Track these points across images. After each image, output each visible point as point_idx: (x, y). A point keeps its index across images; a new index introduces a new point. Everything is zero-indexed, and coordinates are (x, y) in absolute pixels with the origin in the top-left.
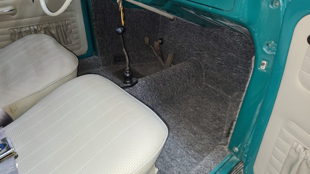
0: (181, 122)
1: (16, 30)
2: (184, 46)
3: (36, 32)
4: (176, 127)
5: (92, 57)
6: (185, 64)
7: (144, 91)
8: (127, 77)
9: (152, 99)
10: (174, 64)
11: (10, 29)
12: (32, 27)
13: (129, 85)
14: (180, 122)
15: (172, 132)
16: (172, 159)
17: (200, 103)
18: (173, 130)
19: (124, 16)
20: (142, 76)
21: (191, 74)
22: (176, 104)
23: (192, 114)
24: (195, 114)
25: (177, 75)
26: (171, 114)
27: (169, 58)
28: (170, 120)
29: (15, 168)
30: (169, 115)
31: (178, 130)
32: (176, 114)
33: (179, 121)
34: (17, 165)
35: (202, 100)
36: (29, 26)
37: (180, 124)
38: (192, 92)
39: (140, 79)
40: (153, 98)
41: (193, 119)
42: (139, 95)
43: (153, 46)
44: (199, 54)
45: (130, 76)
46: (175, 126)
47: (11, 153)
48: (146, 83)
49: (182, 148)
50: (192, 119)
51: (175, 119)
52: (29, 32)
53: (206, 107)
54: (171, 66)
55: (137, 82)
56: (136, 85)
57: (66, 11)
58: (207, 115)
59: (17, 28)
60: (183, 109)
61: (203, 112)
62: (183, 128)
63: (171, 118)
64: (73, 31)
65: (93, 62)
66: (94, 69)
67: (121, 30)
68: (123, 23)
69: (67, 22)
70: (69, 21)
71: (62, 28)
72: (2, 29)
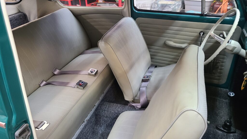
13: (225, 131)
39: (240, 132)
55: (234, 132)
56: (232, 134)
64: (219, 67)
65: (223, 93)
66: (221, 99)
67: (233, 94)
68: (242, 88)
69: (218, 61)
70: (220, 61)
71: (212, 63)
72: (178, 54)
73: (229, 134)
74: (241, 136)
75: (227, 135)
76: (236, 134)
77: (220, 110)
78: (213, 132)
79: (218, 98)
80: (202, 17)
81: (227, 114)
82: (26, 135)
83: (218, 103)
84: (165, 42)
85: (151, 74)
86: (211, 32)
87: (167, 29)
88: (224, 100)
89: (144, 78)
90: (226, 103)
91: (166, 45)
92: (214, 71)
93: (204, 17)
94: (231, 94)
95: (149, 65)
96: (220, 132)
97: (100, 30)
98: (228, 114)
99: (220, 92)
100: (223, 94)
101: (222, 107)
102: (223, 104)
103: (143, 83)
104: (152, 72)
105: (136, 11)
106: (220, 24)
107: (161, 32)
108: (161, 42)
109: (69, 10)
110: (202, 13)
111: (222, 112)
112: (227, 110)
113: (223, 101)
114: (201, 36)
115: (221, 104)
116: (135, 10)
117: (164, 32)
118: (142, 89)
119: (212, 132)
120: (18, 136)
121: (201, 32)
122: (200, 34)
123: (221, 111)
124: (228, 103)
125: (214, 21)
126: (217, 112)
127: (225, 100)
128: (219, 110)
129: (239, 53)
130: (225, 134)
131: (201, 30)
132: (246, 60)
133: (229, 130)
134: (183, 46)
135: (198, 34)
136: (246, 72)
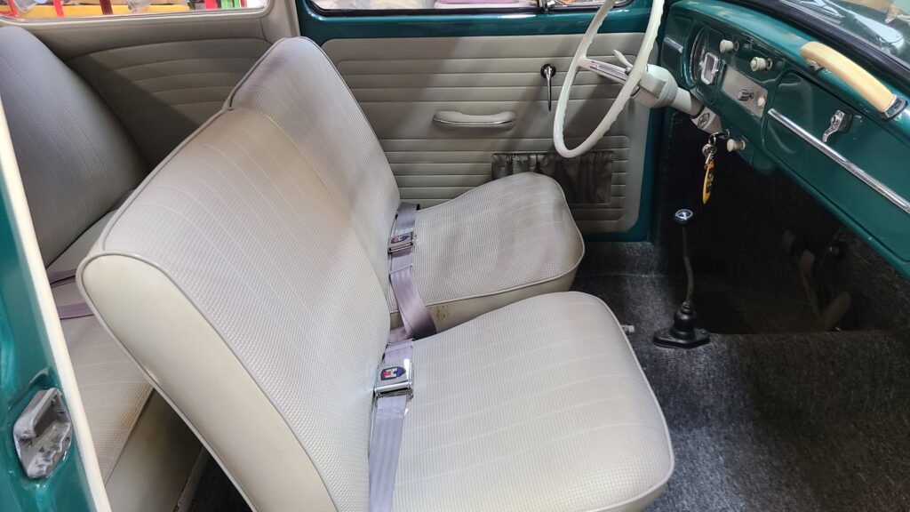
0: (788, 486)
1: (503, 157)
2: (897, 286)
4: (765, 494)
5: (639, 244)
6: (877, 337)
7: (715, 369)
8: (683, 321)
9: (732, 396)
10: (844, 328)
11: (495, 154)
12: (533, 157)
13: (681, 341)
14: (784, 487)
15: (748, 501)
17: (879, 465)
18: (754, 496)
20: (724, 331)
21: (886, 373)
22: (801, 437)
23: (833, 482)
24: (841, 486)
25: (833, 363)
26: (771, 455)
27: (838, 306)
28: (760, 468)
29: (402, 412)
30: (763, 455)
31: (767, 503)
32: (785, 461)
33: (783, 482)
34: (407, 410)
35: (889, 459)
36: (530, 155)
37: (783, 491)
38: (872, 425)
39: (719, 336)
40: (735, 396)
41: (830, 496)
42: (698, 373)
43: (801, 259)
45: (689, 320)
46: (764, 490)
47: (406, 388)
48: (729, 352)
50: (825, 496)
51: (775, 473)
52: (525, 167)
53: (893, 483)
54: (833, 329)
55: (704, 341)
56: (701, 348)
57: (607, 134)
58: (878, 506)
59: (507, 155)
60: (815, 459)
61: (871, 491)
62: (784, 506)
63: (764, 465)
64: (613, 178)
65: (638, 255)
66: (634, 273)
67: (687, 215)
68: (705, 196)
69: (605, 157)
70: (611, 155)
71: (591, 167)
72: (482, 152)
73: (694, 349)
74: (725, 347)
75: (688, 353)
76: (711, 344)
77: (641, 304)
78: (651, 355)
79: (628, 274)
80: (542, 16)
81: (664, 312)
82: (57, 439)
83: (629, 287)
84: (435, 116)
85: (412, 229)
86: (581, 58)
87: (437, 70)
88: (643, 276)
89: (393, 242)
90: (654, 283)
91: (441, 129)
92: (599, 192)
93: (548, 16)
94: (684, 214)
95: (397, 205)
96: (668, 351)
97: (177, 107)
98: (666, 311)
99: (628, 253)
100: (637, 257)
101: (644, 295)
102: (645, 287)
103: (394, 259)
104: (412, 223)
105: (321, 18)
106: (598, 32)
107: (418, 83)
108: (421, 120)
109: (34, 34)
110: (541, 5)
111: (648, 310)
112: (660, 300)
113: (643, 279)
114: (548, 79)
115: (639, 289)
116: (313, 15)
117: (427, 84)
118: (400, 277)
119: (647, 357)
120: (33, 434)
121: (546, 66)
122: (544, 75)
123: (645, 308)
124: (657, 282)
125: (581, 28)
126: (636, 312)
127: (647, 273)
128: (640, 307)
129: (672, 102)
130: (685, 352)
131: (545, 60)
132: (695, 121)
133: (690, 336)
134: (498, 120)
135: (536, 75)
136: (708, 145)
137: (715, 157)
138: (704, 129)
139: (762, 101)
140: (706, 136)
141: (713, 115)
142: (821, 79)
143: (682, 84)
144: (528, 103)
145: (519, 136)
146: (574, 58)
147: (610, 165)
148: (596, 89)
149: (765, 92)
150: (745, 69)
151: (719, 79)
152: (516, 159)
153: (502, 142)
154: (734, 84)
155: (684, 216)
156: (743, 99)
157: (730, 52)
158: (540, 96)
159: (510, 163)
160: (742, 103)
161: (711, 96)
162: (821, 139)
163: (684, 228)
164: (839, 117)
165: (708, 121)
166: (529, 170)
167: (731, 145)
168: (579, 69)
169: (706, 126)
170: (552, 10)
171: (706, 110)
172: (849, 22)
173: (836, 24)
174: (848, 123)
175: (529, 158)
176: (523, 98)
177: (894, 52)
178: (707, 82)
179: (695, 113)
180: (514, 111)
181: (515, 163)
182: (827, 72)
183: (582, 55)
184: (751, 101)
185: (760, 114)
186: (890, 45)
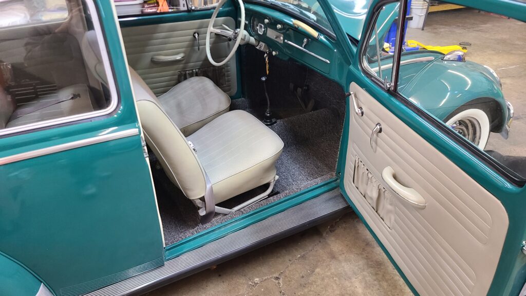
1: (182, 72)
3: (197, 75)
5: (240, 99)
6: (323, 111)
7: (281, 130)
8: (268, 116)
10: (314, 111)
11: (179, 71)
12: (194, 70)
16: (294, 181)
19: (269, 67)
20: (280, 118)
21: (328, 121)
22: (309, 145)
25: (314, 121)
26: (302, 152)
27: (311, 105)
32: (306, 153)
33: (308, 158)
36: (192, 70)
38: (327, 138)
39: (279, 120)
43: (297, 92)
44: (338, 102)
45: (270, 116)
46: (303, 161)
48: (284, 124)
49: (304, 175)
51: (305, 157)
52: (192, 75)
54: (311, 111)
55: (276, 122)
56: (276, 124)
59: (184, 71)
60: (314, 150)
63: (301, 155)
64: (226, 75)
65: (241, 103)
68: (268, 72)
71: (217, 72)
72: (173, 72)
73: (273, 125)
76: (278, 123)
80: (190, 13)
84: (152, 58)
86: (211, 29)
91: (155, 63)
92: (221, 81)
93: (193, 13)
99: (237, 103)
106: (216, 17)
107: (143, 45)
108: (146, 61)
110: (189, 9)
114: (197, 38)
121: (195, 33)
122: (194, 37)
125: (209, 16)
130: (270, 126)
131: (194, 30)
132: (258, 48)
133: (271, 121)
134: (179, 57)
135: (191, 37)
136: (266, 55)
137: (268, 58)
138: (262, 50)
139: (282, 38)
140: (264, 53)
141: (264, 44)
142: (298, 30)
143: (251, 35)
144: (189, 49)
145: (187, 63)
146: (208, 28)
147: (224, 70)
148: (215, 40)
149: (282, 35)
150: (275, 29)
151: (265, 33)
152: (188, 72)
153: (181, 66)
154: (271, 34)
155: (264, 79)
156: (276, 38)
157: (268, 23)
158: (194, 44)
159: (185, 74)
160: (276, 40)
161: (263, 38)
162: (302, 47)
163: (264, 83)
164: (305, 40)
165: (262, 46)
166: (193, 76)
167: (274, 53)
168: (211, 33)
169: (262, 49)
170: (194, 11)
171: (261, 43)
172: (301, 13)
173: (298, 14)
174: (308, 41)
175: (193, 71)
176: (187, 47)
177: (314, 21)
178: (261, 34)
179: (257, 45)
180: (184, 52)
181: (187, 74)
182: (300, 28)
183: (212, 28)
184: (278, 39)
185: (282, 42)
186: (313, 19)
